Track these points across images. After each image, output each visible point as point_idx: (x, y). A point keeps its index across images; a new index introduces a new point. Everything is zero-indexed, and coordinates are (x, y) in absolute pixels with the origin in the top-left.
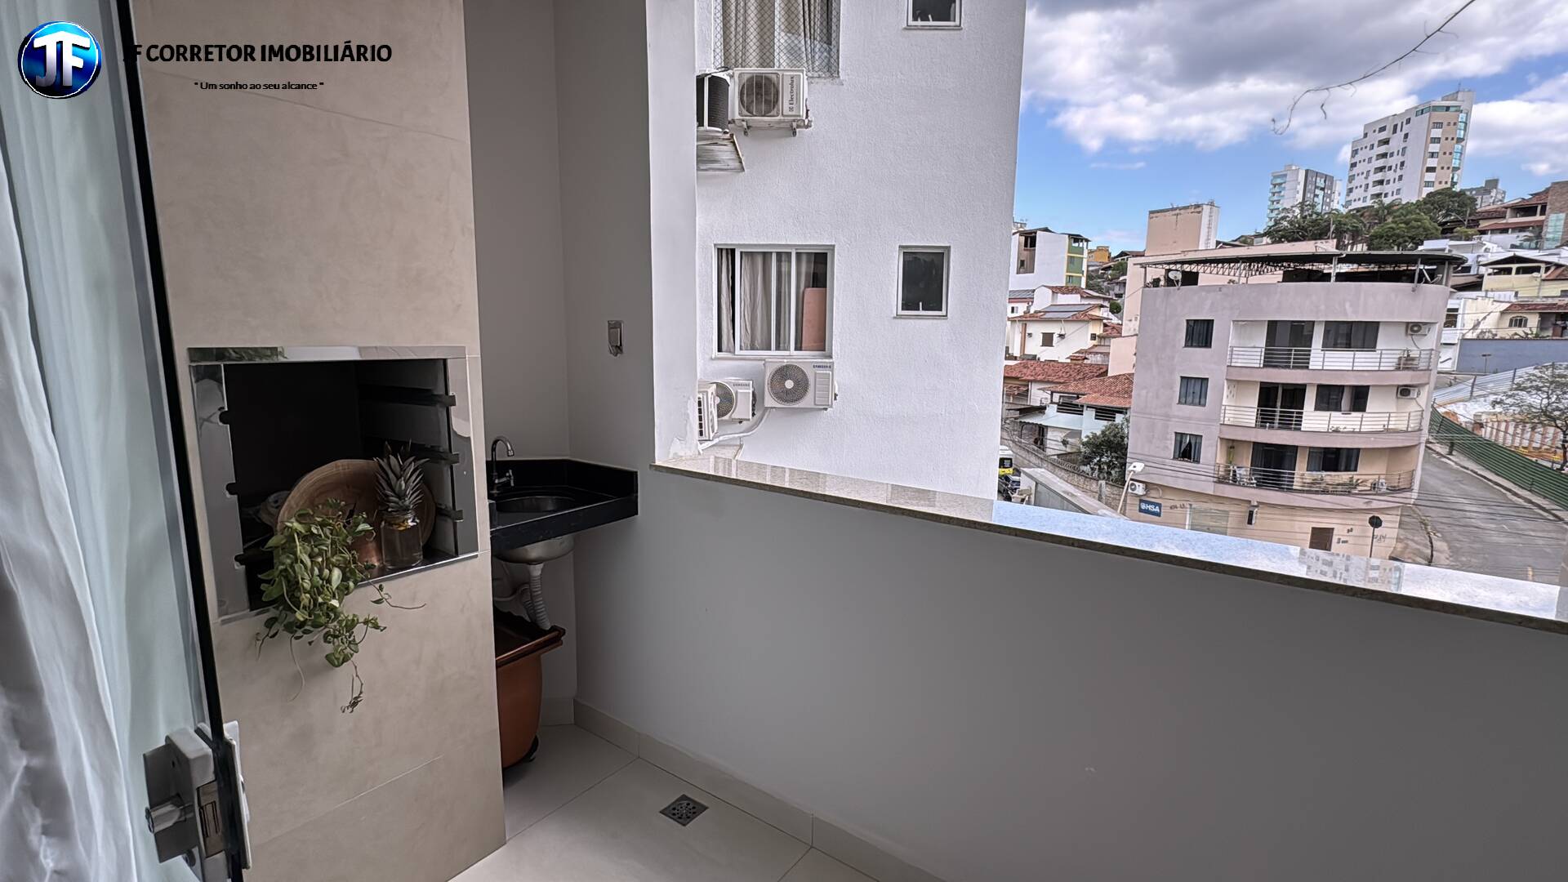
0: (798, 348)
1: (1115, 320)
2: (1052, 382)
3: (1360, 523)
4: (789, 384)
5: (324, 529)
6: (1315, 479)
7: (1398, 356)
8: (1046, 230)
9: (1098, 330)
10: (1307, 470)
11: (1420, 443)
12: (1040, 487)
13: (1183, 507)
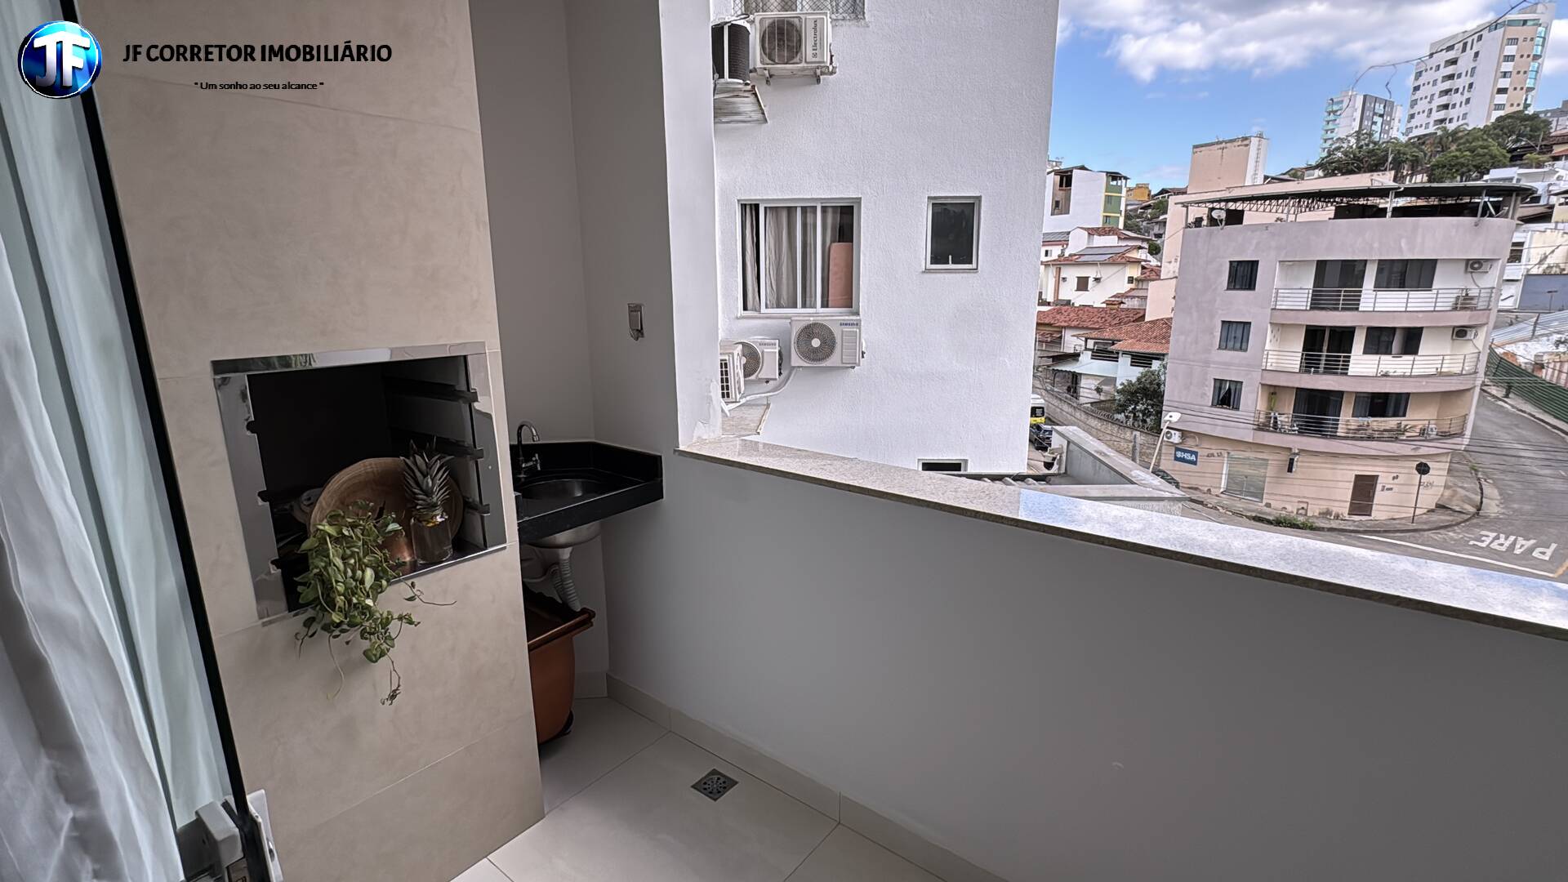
0: (825, 305)
1: (1154, 262)
2: (1087, 328)
3: (1406, 471)
4: (816, 343)
5: (355, 530)
6: (1361, 426)
7: (1456, 295)
8: (1083, 168)
9: (1136, 272)
10: (1353, 416)
11: (1475, 387)
12: (1072, 447)
13: (1220, 455)
